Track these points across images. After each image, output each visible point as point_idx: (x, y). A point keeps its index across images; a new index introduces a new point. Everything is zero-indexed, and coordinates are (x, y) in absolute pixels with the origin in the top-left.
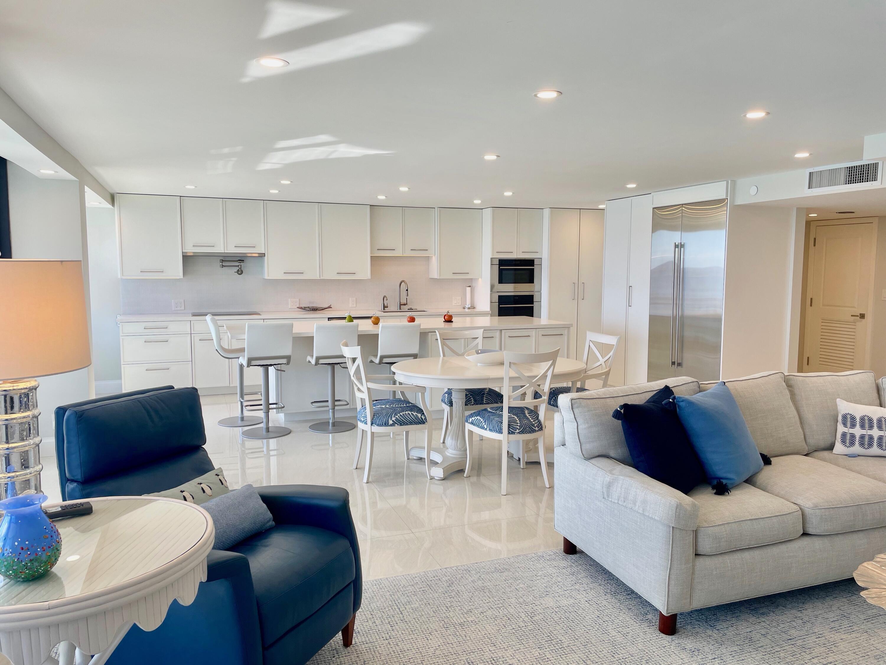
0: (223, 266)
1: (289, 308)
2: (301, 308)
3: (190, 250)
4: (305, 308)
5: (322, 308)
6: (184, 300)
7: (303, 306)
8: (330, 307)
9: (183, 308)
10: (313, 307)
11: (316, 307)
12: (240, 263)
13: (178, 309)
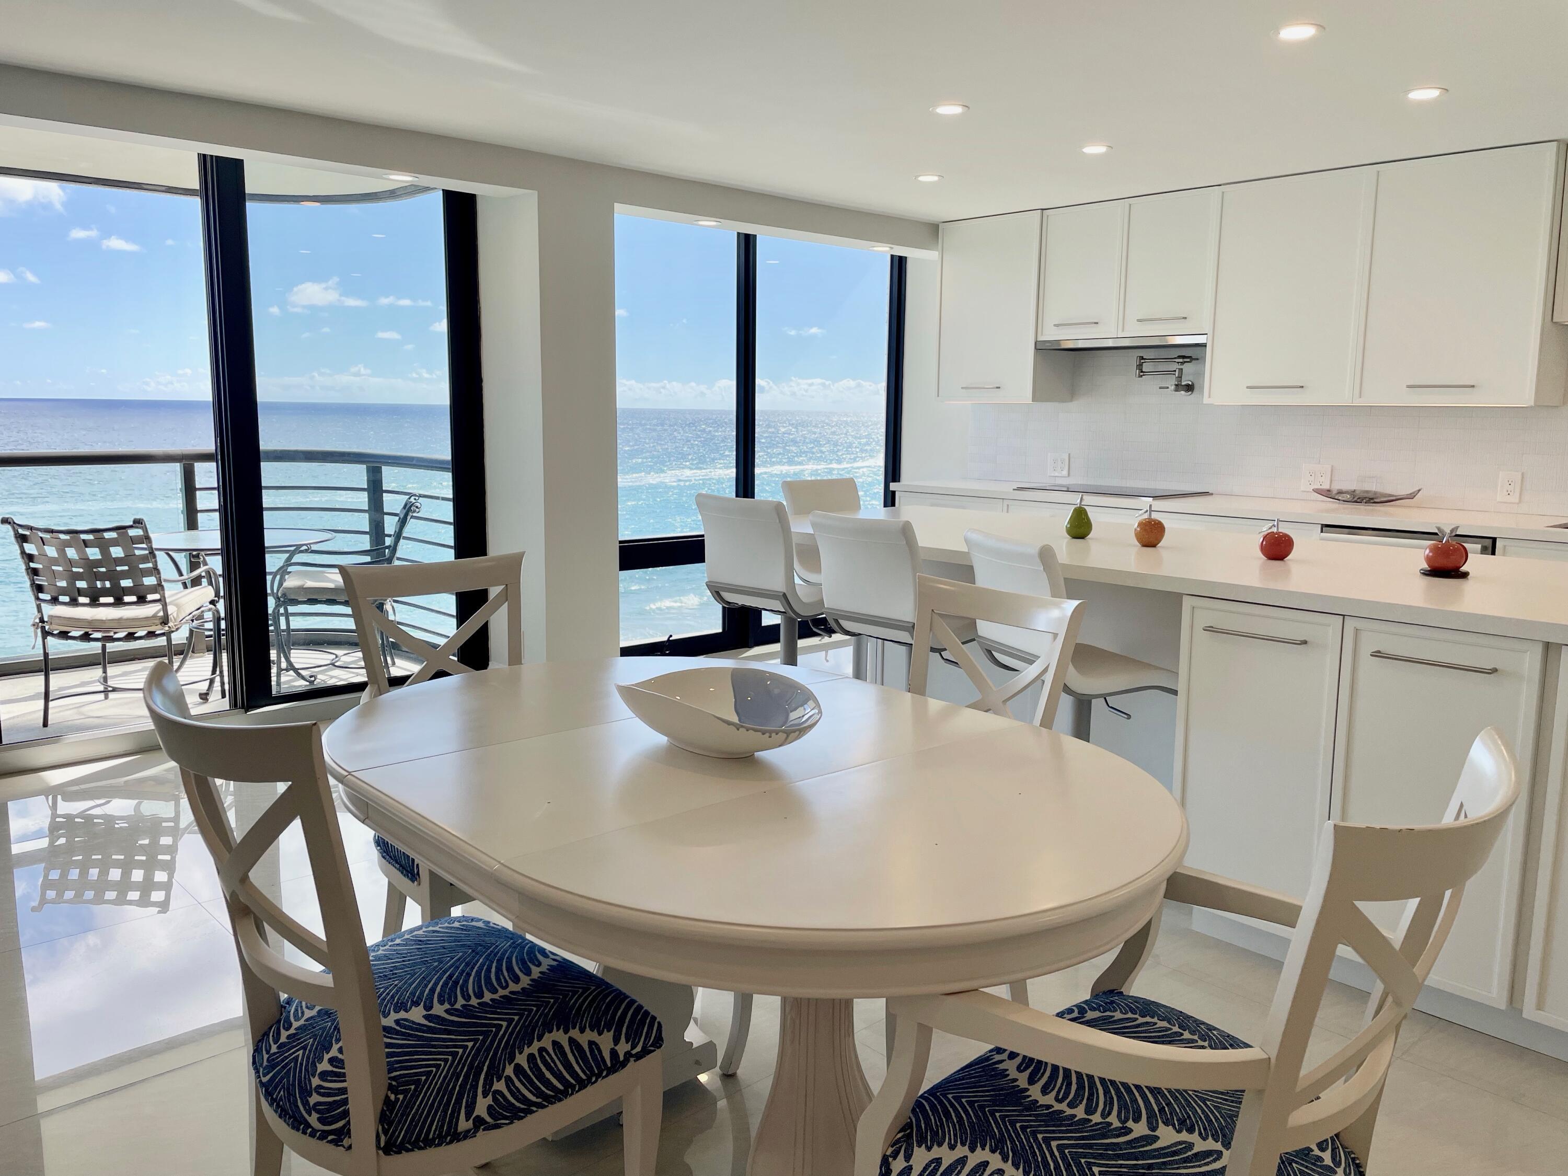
0: (1142, 373)
1: (1302, 490)
2: (1327, 493)
3: (1050, 334)
4: (1340, 492)
5: (1395, 496)
6: (1069, 454)
7: (1336, 487)
8: (1411, 496)
9: (1065, 473)
10: (1367, 492)
11: (1375, 493)
12: (1182, 363)
13: (1056, 474)
